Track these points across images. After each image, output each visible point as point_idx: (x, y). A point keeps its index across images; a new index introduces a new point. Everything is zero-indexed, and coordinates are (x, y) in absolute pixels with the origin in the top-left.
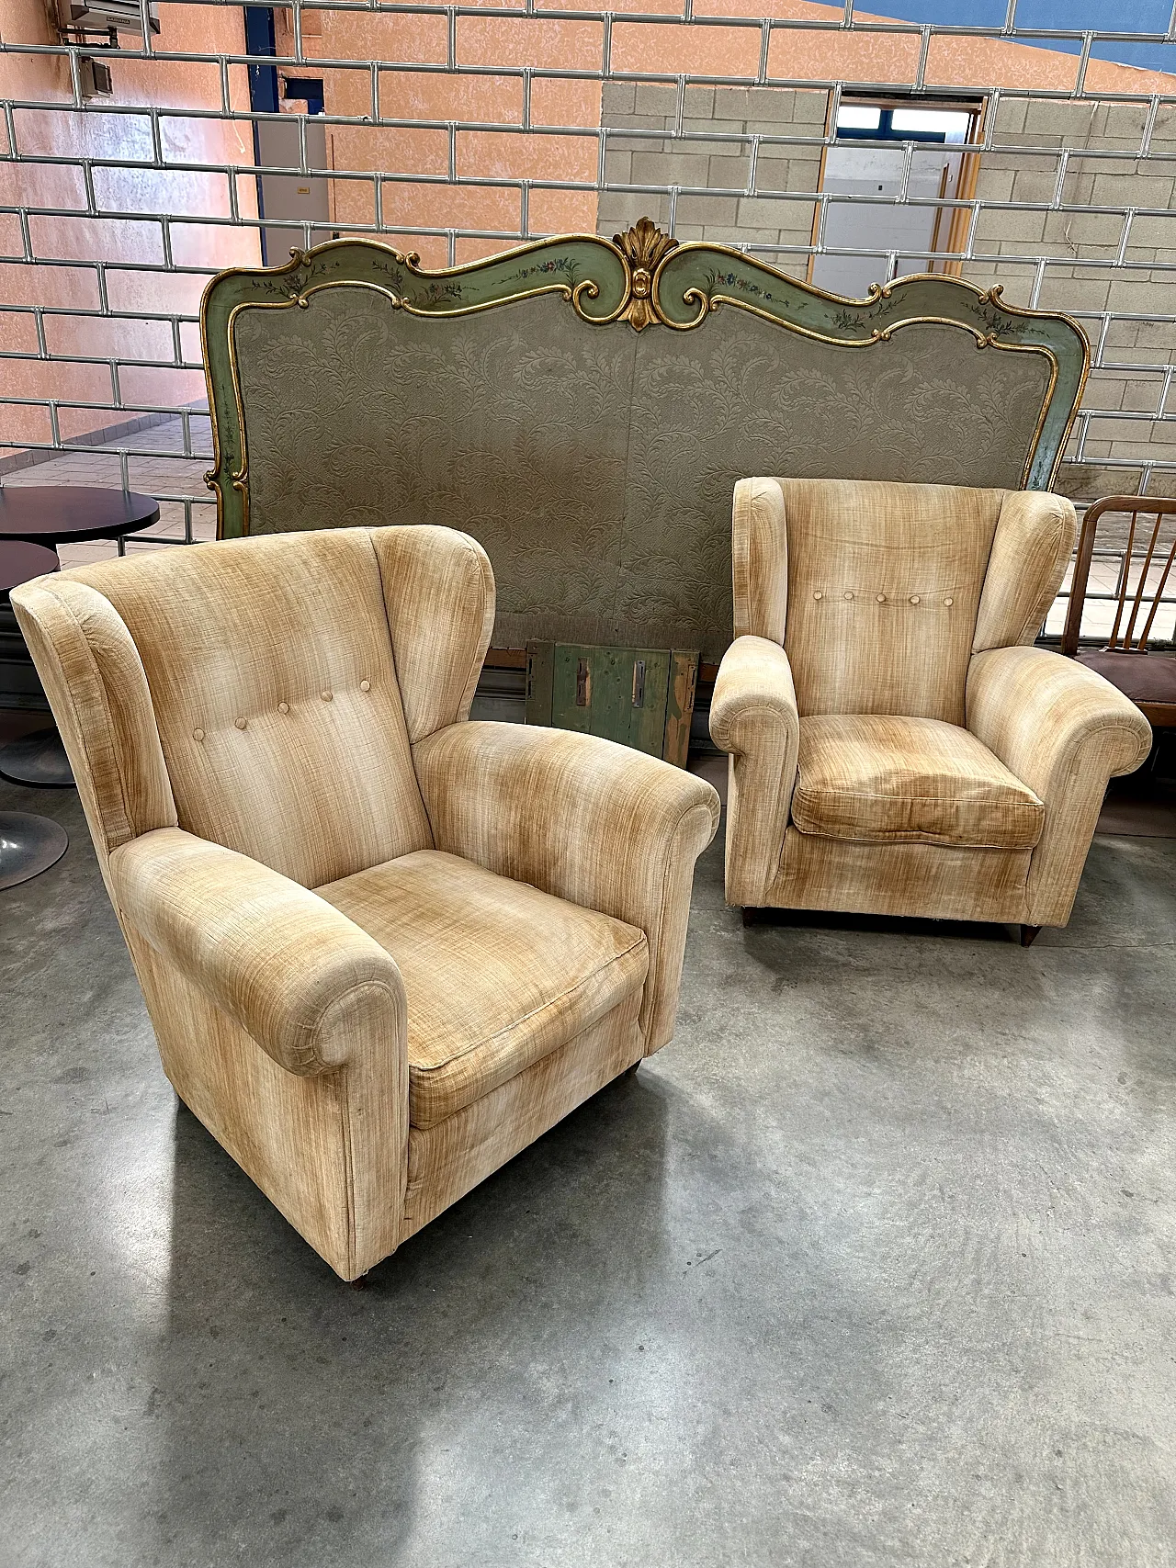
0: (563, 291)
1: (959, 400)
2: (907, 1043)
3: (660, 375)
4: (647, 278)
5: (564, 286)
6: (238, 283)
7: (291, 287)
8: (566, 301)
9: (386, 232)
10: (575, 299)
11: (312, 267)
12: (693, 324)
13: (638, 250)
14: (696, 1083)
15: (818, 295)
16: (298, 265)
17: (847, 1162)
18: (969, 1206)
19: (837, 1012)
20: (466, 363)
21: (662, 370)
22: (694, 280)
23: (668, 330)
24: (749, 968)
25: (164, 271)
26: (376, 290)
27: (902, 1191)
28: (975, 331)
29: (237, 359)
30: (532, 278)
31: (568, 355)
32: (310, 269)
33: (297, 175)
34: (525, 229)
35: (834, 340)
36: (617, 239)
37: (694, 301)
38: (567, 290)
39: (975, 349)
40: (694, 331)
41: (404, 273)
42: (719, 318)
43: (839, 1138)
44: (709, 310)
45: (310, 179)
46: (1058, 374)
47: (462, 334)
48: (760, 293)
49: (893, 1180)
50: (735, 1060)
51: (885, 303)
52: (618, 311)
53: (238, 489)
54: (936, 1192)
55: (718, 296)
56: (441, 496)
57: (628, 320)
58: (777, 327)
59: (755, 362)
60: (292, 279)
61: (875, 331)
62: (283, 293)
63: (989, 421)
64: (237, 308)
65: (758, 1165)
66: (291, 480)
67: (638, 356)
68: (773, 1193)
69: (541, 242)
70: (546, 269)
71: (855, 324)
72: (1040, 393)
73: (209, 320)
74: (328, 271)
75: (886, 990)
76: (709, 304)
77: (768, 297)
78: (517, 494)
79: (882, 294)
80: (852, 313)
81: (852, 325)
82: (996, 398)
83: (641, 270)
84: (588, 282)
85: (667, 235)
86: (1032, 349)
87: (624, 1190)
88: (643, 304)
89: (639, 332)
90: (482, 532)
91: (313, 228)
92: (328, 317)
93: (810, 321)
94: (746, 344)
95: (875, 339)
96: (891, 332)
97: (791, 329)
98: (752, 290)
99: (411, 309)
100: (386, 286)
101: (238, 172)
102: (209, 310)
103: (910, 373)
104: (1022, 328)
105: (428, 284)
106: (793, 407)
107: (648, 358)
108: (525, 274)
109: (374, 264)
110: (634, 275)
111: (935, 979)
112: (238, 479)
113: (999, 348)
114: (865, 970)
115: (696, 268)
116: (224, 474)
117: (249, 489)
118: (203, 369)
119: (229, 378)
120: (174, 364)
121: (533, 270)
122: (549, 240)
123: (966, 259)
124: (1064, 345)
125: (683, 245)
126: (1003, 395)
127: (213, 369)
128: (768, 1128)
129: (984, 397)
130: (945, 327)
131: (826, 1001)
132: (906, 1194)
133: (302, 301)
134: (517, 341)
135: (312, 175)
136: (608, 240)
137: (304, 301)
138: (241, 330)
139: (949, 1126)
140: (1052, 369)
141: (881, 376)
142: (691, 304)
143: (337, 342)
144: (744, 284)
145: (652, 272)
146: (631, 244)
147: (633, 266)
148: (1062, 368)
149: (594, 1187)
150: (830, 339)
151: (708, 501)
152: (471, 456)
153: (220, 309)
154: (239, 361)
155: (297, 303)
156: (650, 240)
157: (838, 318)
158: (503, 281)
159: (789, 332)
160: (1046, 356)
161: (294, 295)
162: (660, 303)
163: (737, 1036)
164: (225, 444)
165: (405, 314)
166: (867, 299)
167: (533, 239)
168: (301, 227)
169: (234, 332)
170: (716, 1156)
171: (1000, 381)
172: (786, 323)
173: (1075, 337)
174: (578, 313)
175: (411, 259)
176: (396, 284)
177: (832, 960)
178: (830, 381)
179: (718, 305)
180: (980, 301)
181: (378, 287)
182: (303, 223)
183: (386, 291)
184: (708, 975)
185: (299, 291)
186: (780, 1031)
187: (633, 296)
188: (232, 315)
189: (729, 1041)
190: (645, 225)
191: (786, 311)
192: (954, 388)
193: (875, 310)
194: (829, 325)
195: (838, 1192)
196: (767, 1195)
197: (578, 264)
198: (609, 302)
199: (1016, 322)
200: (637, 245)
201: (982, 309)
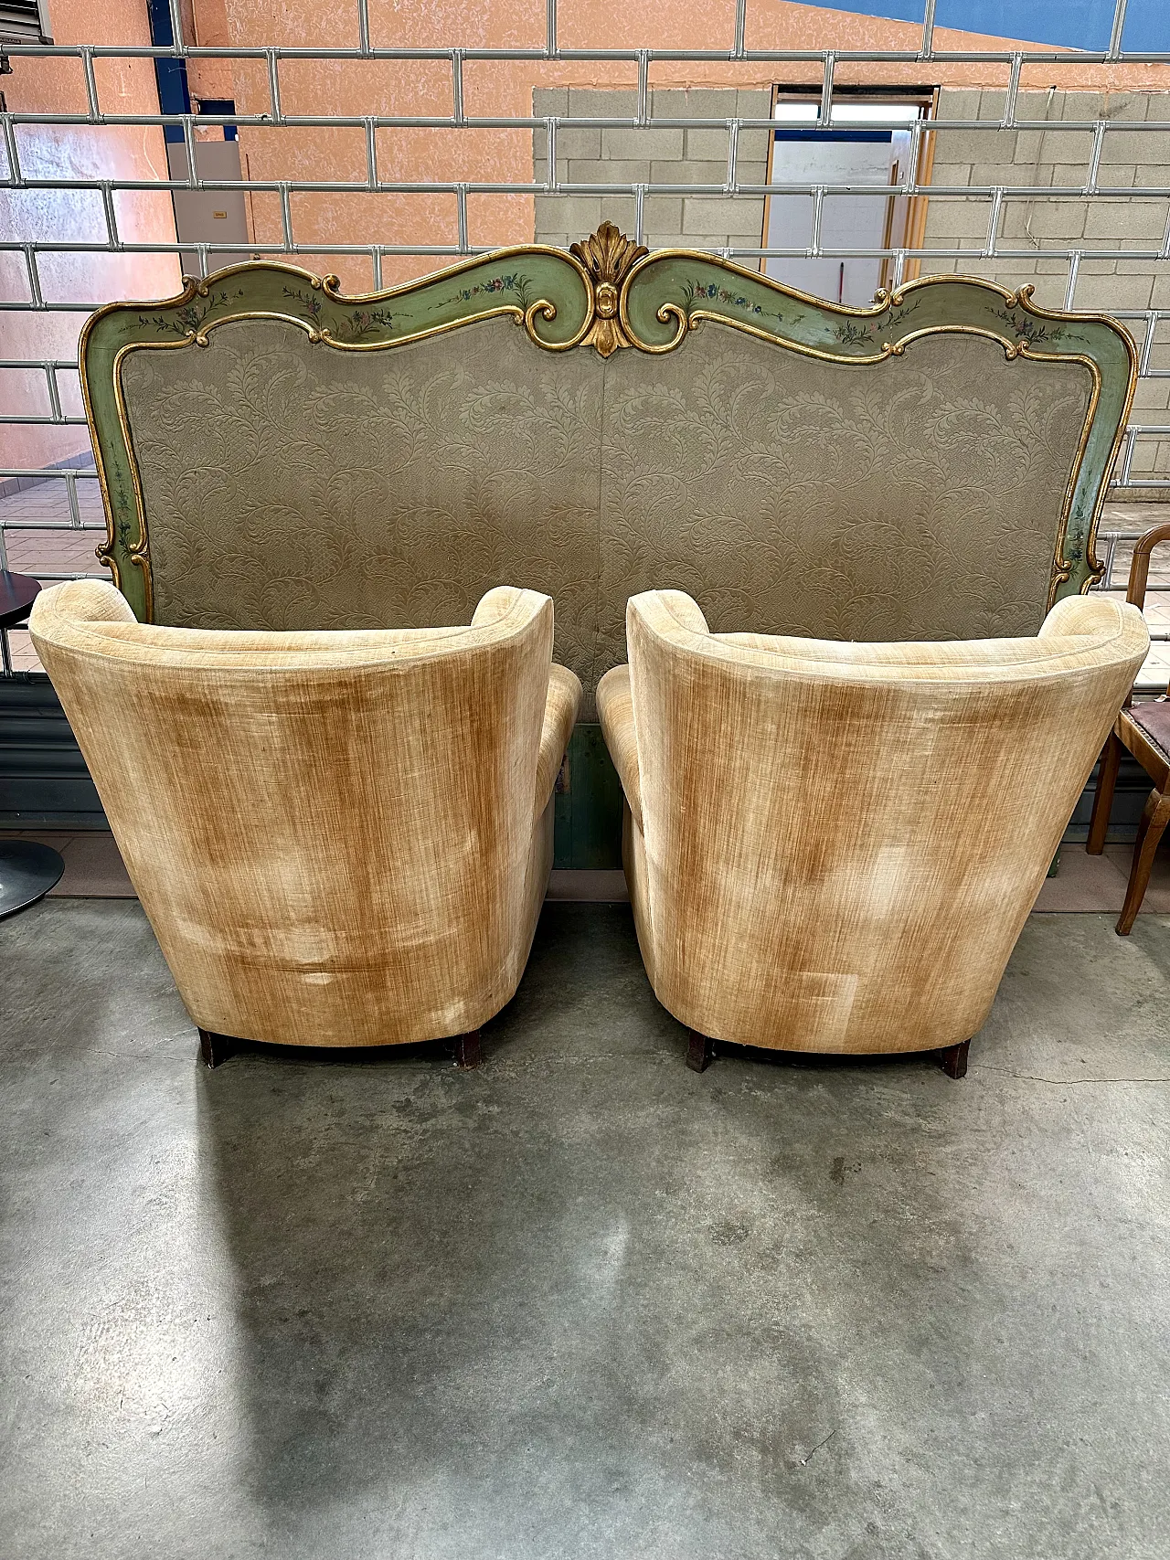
0: (513, 313)
1: (988, 422)
2: (1010, 1246)
3: (634, 408)
4: (613, 293)
5: (514, 308)
6: (123, 320)
7: (187, 323)
8: (517, 325)
9: (298, 252)
10: (529, 322)
11: (211, 298)
12: (670, 346)
13: (601, 261)
14: (754, 1340)
15: (816, 306)
16: (193, 296)
17: (967, 1456)
18: (1142, 1521)
19: (917, 1206)
20: (403, 404)
21: (637, 402)
22: (668, 293)
23: (640, 355)
24: (797, 1146)
25: (32, 309)
26: (289, 321)
27: (1047, 1502)
28: (1003, 340)
29: (126, 410)
30: (477, 299)
31: (524, 390)
32: (207, 301)
33: (185, 188)
34: (464, 242)
35: (837, 358)
36: (575, 250)
37: (669, 319)
38: (518, 313)
39: (1004, 361)
40: (672, 353)
41: (321, 300)
42: (700, 338)
43: (950, 1414)
44: (688, 328)
45: (201, 192)
46: (1101, 386)
47: (395, 369)
48: (748, 306)
49: (1033, 1482)
50: (800, 1296)
51: (896, 312)
52: (580, 335)
53: (137, 563)
54: (1094, 1499)
55: (696, 312)
56: (380, 561)
57: (592, 345)
58: (770, 345)
59: (746, 388)
60: (187, 313)
61: (886, 345)
62: (177, 330)
63: (1024, 445)
64: (122, 350)
65: (853, 1474)
66: (199, 550)
67: (607, 386)
68: (879, 1523)
69: (483, 257)
70: (492, 288)
71: (862, 338)
72: (1081, 409)
73: (89, 366)
74: (230, 301)
75: (971, 1165)
76: (688, 322)
77: (758, 309)
78: (472, 554)
79: (892, 300)
80: (859, 326)
81: (859, 339)
82: (1032, 417)
83: (606, 285)
84: (543, 301)
85: (634, 242)
86: (1071, 358)
87: (678, 1539)
88: (610, 325)
89: (607, 358)
90: (433, 600)
91: (210, 251)
92: (233, 356)
93: (810, 337)
94: (734, 367)
95: (886, 354)
96: (905, 345)
97: (786, 347)
98: (738, 303)
99: (332, 342)
100: (302, 316)
101: (114, 188)
102: (89, 355)
103: (928, 395)
104: (1057, 334)
105: (351, 312)
106: (794, 438)
107: (620, 390)
108: (466, 295)
109: (285, 290)
110: (598, 290)
111: (1026, 1142)
112: (137, 552)
113: (1032, 359)
114: (940, 1136)
115: (672, 279)
116: (119, 548)
117: (151, 563)
118: (87, 423)
119: (118, 433)
120: (52, 420)
121: (476, 290)
122: (493, 253)
123: (987, 256)
124: (1108, 352)
125: (654, 253)
126: (1039, 414)
127: (98, 423)
128: (856, 1406)
129: (1017, 416)
130: (967, 337)
131: (901, 1189)
132: (1054, 1506)
133: (201, 339)
134: (462, 376)
135: (204, 188)
136: (564, 250)
137: (204, 339)
138: (130, 376)
139: (1088, 1382)
140: (1094, 381)
141: (895, 398)
142: (666, 323)
143: (245, 385)
144: (728, 297)
145: (619, 287)
146: (593, 255)
147: (596, 281)
148: (1105, 378)
149: (637, 1536)
150: (833, 357)
151: (698, 552)
152: (415, 513)
153: (102, 353)
154: (129, 412)
155: (195, 341)
156: (615, 249)
157: (841, 331)
158: (441, 305)
159: (783, 351)
160: (1086, 365)
161: (191, 332)
162: (630, 323)
163: (797, 1256)
164: (118, 511)
165: (326, 349)
166: (875, 308)
167: (472, 253)
168: (195, 251)
169: (121, 378)
170: (794, 1465)
171: (1037, 398)
172: (780, 340)
173: (1121, 342)
174: (533, 339)
175: (328, 283)
176: (313, 313)
177: (897, 1124)
178: (835, 407)
179: (699, 323)
180: (1007, 305)
181: (290, 318)
182: (196, 245)
183: (302, 322)
184: (748, 1161)
185: (196, 327)
186: (851, 1243)
187: (597, 315)
188: (117, 358)
189: (788, 1266)
190: (607, 231)
191: (779, 327)
192: (981, 407)
193: (885, 319)
194: (830, 340)
195: (964, 1511)
196: (872, 1529)
197: (530, 280)
198: (568, 325)
199: (1050, 328)
200: (599, 255)
201: (1010, 313)
